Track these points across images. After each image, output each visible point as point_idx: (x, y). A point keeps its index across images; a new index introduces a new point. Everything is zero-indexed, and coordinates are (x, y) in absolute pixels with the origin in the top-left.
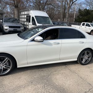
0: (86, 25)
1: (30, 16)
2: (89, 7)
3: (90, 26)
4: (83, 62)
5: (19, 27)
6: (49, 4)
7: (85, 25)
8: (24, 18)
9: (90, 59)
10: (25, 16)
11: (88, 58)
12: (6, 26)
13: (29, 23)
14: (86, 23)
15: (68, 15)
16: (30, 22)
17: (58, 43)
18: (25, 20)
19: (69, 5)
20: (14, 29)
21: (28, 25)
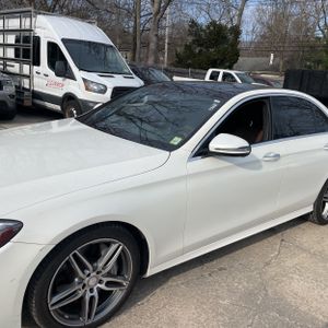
7: (220, 77)
8: (5, 45)
13: (36, 68)
21: (28, 77)
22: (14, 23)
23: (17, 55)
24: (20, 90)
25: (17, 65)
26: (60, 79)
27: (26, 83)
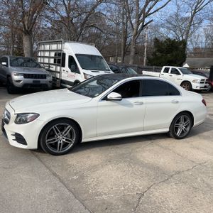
0: (172, 72)
1: (64, 54)
2: (174, 33)
3: (179, 74)
4: (178, 133)
5: (44, 76)
6: (92, 26)
7: (170, 71)
8: (49, 57)
9: (188, 129)
10: (53, 54)
11: (186, 127)
12: (18, 75)
13: (63, 68)
14: (171, 67)
15: (133, 50)
16: (63, 66)
17: (142, 104)
18: (52, 61)
19: (135, 31)
20: (34, 81)
21: (59, 72)
22: (54, 47)
23: (55, 62)
24: (55, 79)
25: (54, 67)
26: (73, 73)
27: (58, 76)
